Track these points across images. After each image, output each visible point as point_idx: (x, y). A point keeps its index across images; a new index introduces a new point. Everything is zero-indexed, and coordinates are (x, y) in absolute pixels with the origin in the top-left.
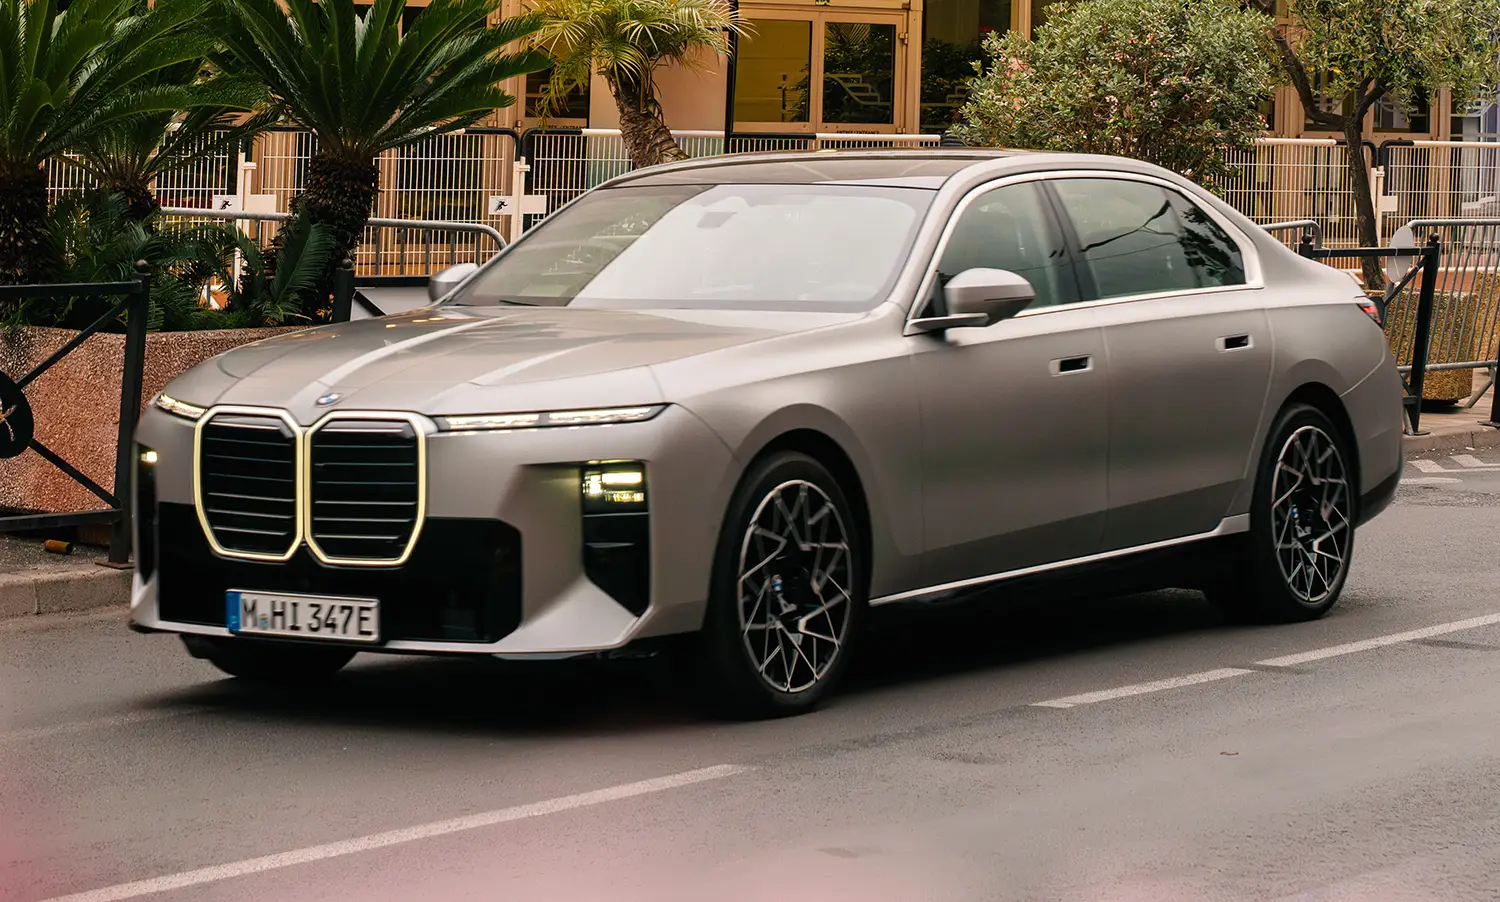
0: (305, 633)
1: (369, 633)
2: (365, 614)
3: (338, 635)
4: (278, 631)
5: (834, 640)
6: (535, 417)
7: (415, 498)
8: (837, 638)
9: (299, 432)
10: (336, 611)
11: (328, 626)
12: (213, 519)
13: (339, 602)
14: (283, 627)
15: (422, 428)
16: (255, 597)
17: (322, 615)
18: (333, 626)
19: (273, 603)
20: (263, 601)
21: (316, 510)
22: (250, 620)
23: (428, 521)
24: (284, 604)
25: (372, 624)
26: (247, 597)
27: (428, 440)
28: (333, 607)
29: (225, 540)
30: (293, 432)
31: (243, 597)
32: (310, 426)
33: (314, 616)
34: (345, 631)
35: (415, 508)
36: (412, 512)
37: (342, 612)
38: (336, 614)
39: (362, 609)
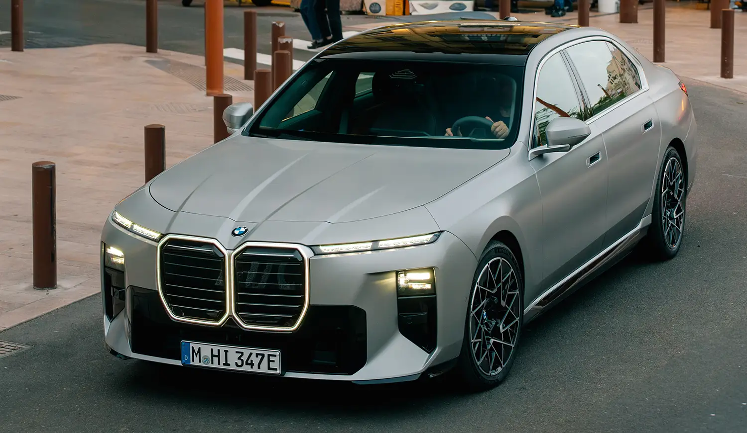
0: (233, 367)
1: (276, 369)
2: (271, 358)
3: (255, 369)
4: (215, 365)
5: (511, 345)
6: (371, 244)
7: (303, 293)
8: (513, 344)
9: (226, 252)
10: (254, 356)
11: (247, 364)
12: (170, 301)
13: (255, 351)
14: (219, 364)
15: (306, 253)
16: (200, 346)
17: (244, 358)
18: (252, 364)
19: (212, 350)
20: (206, 349)
21: (238, 298)
22: (196, 359)
23: (310, 306)
24: (219, 350)
25: (277, 364)
26: (195, 345)
27: (309, 260)
28: (251, 354)
29: (178, 312)
30: (223, 254)
31: (192, 345)
32: (234, 250)
33: (239, 358)
34: (259, 368)
35: (303, 299)
36: (301, 302)
37: (257, 357)
38: (253, 357)
39: (269, 355)
